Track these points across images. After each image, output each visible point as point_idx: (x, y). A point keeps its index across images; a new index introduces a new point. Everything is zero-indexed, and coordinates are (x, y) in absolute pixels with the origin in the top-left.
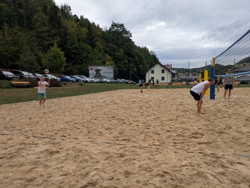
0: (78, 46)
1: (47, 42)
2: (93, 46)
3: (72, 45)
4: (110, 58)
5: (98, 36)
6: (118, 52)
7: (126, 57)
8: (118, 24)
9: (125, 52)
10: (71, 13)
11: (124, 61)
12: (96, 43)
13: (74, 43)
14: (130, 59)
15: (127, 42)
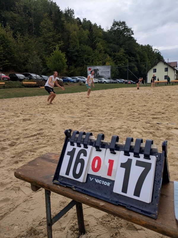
0: (80, 48)
1: (52, 47)
2: (94, 47)
3: (74, 48)
4: (110, 59)
5: (99, 37)
6: (118, 52)
7: (126, 56)
8: (120, 22)
9: (125, 51)
10: (74, 17)
11: (124, 61)
12: (97, 44)
13: (76, 46)
14: (131, 59)
15: (128, 40)
